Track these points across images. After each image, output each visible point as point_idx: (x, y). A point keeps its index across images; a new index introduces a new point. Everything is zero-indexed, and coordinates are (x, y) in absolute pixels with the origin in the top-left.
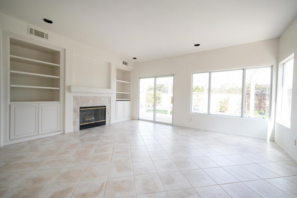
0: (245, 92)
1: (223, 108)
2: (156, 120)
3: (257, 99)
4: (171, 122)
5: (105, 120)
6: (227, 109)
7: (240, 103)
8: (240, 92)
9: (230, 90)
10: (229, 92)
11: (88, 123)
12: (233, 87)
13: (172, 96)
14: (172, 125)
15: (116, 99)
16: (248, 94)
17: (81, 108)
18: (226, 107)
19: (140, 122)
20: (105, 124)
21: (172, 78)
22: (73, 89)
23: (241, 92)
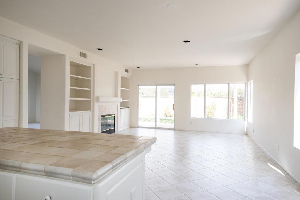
0: (230, 97)
1: (210, 114)
2: (157, 126)
3: (241, 103)
4: (173, 127)
5: (114, 127)
6: (214, 115)
7: (227, 108)
8: (225, 97)
9: (216, 95)
10: (215, 96)
11: (105, 130)
12: (219, 91)
13: (174, 104)
14: (174, 129)
15: (121, 106)
16: (233, 99)
17: (102, 116)
18: (213, 113)
19: (139, 129)
20: (114, 132)
21: (173, 87)
22: (101, 100)
23: (227, 97)
